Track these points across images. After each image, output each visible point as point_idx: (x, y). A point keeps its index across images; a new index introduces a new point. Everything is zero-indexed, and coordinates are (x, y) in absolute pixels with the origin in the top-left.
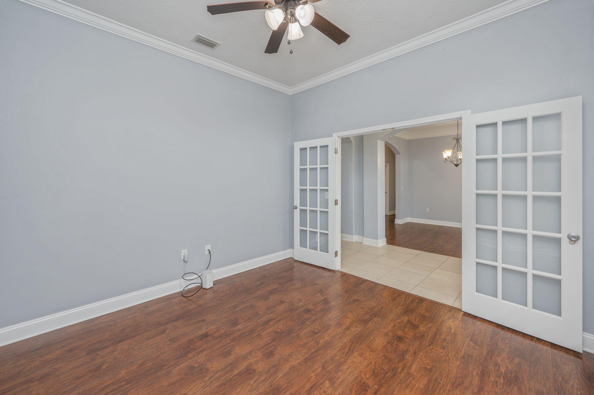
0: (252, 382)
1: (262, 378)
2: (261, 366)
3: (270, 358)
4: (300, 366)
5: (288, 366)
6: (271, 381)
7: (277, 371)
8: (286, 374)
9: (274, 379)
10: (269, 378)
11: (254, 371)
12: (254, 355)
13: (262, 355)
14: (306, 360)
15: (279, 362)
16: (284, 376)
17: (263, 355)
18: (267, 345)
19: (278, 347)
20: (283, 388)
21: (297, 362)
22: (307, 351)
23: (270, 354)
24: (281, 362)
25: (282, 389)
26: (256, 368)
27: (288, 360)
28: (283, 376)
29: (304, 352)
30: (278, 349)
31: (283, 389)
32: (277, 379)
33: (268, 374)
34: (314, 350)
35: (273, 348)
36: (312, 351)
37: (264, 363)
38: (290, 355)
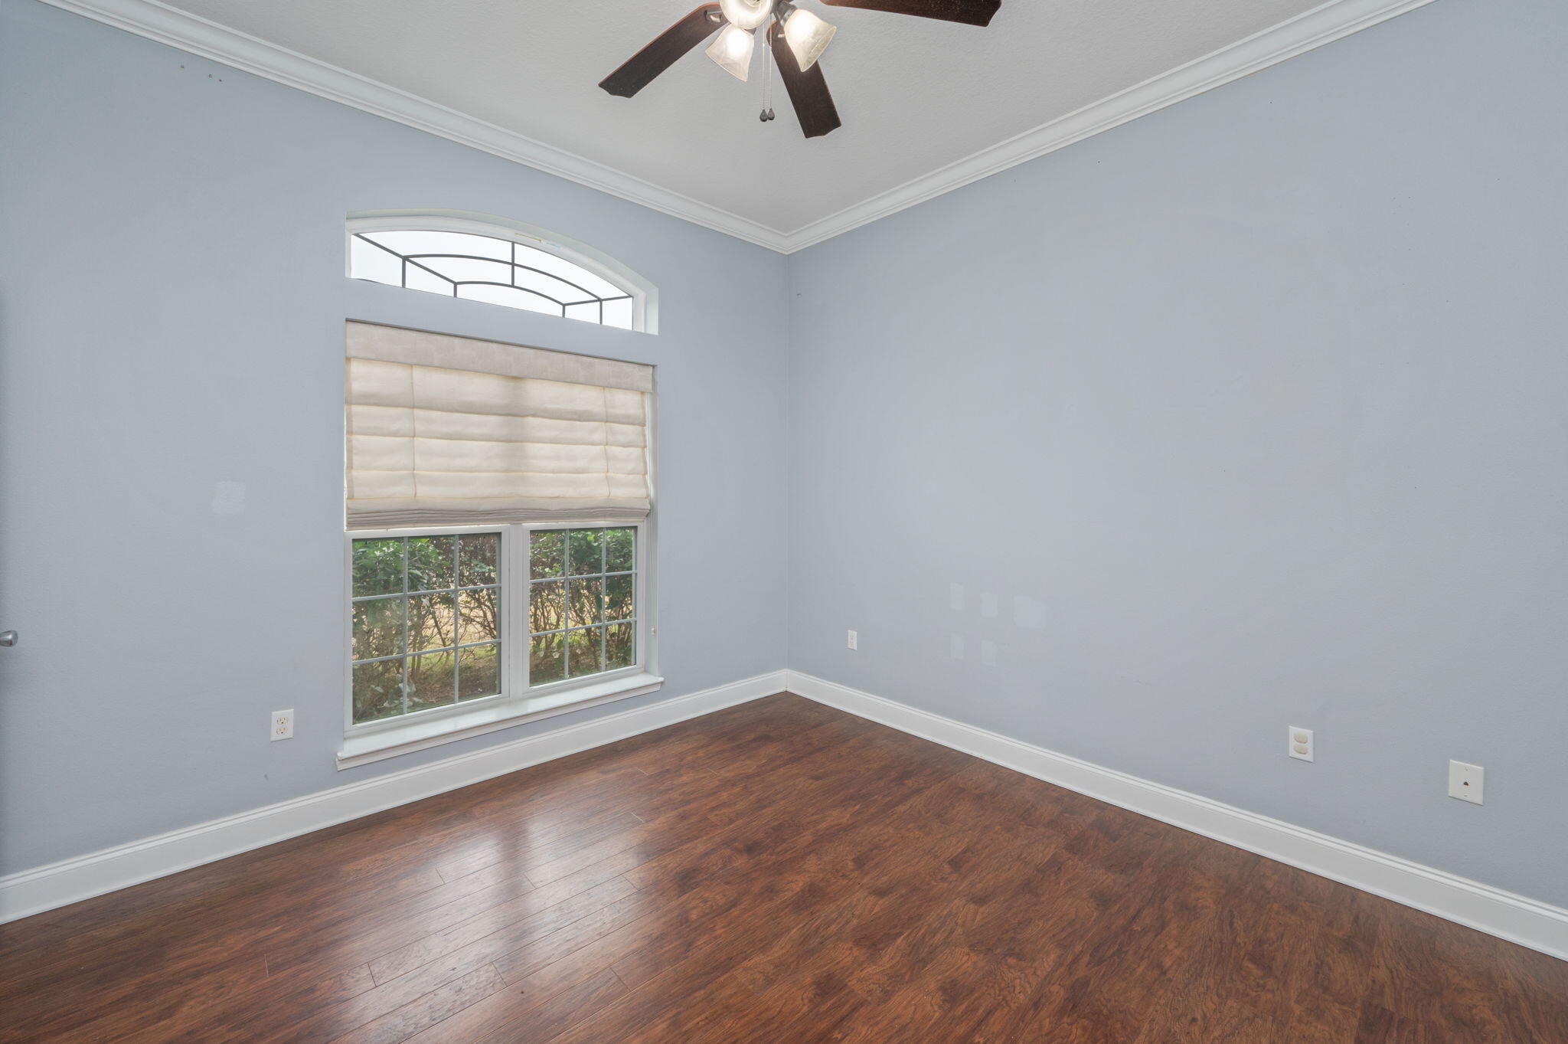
0: (855, 922)
1: (833, 928)
2: (845, 954)
3: (825, 974)
4: (745, 952)
5: (777, 951)
6: (814, 923)
7: (802, 942)
8: (781, 935)
9: (808, 926)
10: (818, 927)
11: (858, 943)
12: (875, 987)
13: (849, 984)
14: (727, 965)
15: (798, 962)
16: (786, 932)
17: (846, 985)
18: (842, 1019)
19: (805, 1009)
20: (787, 909)
21: (752, 961)
22: (717, 993)
23: (827, 986)
24: (793, 962)
25: (790, 907)
26: (855, 949)
27: (776, 967)
28: (789, 929)
29: (728, 992)
30: (804, 1005)
31: (787, 907)
32: (801, 925)
33: (823, 936)
34: (697, 994)
35: (824, 1008)
36: (702, 992)
37: (837, 963)
38: (769, 982)
